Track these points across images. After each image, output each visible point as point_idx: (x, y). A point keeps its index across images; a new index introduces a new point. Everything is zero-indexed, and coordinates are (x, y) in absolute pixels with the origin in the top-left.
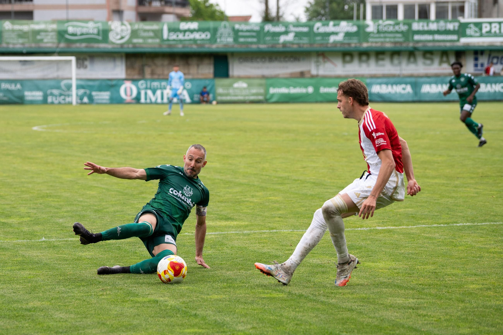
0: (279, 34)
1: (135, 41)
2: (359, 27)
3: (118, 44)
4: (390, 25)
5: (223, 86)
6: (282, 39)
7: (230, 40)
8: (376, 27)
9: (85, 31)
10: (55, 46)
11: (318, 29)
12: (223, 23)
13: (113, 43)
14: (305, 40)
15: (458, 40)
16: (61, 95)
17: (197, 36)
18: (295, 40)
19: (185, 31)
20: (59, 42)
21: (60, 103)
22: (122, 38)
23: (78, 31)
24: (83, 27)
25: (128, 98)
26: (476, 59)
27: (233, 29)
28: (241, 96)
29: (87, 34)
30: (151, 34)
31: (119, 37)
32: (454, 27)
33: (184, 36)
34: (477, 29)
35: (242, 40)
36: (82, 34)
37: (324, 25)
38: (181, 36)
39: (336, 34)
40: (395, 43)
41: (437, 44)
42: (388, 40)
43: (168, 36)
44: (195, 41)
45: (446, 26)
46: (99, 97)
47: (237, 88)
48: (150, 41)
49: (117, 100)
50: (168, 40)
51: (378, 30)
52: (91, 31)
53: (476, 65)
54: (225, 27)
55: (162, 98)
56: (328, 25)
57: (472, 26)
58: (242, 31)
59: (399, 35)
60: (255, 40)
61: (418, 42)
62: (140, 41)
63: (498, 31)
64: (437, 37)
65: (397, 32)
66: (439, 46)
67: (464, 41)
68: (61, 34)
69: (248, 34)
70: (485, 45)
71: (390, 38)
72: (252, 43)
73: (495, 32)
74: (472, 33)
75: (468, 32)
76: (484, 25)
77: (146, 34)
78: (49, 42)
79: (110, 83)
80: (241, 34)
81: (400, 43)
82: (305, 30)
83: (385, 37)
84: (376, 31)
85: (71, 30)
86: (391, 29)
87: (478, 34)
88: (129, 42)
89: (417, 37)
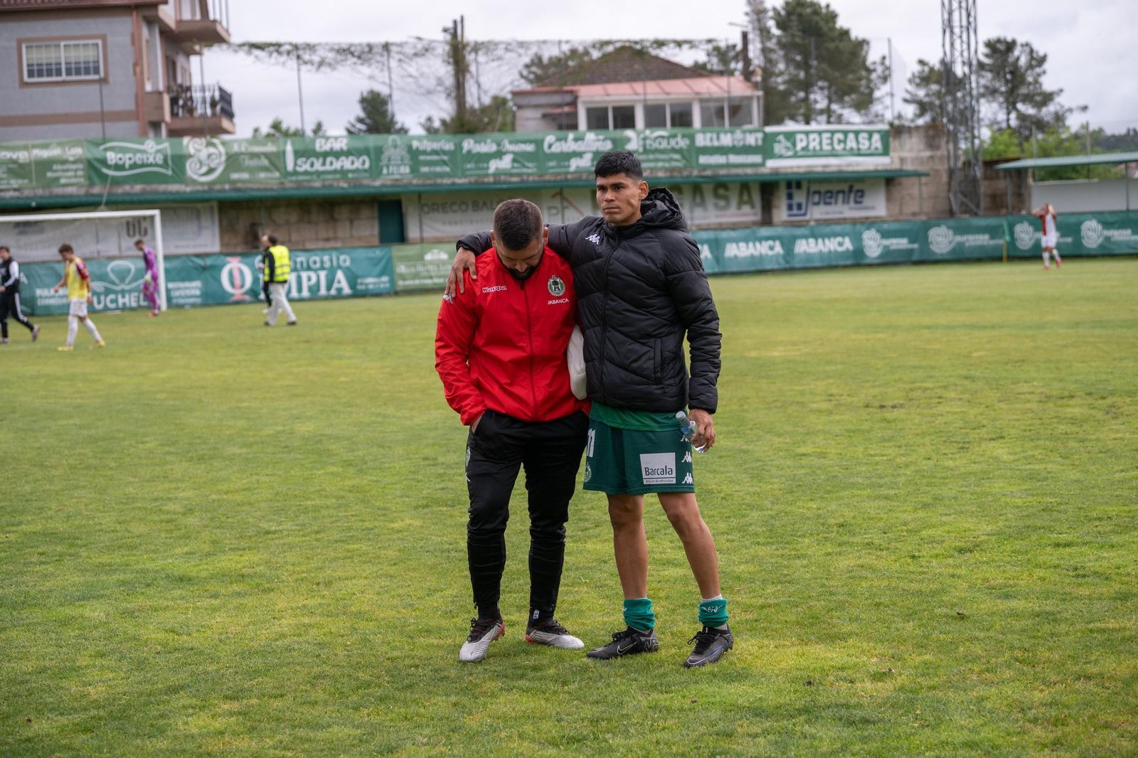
0: (488, 157)
1: (235, 176)
2: (614, 141)
3: (202, 184)
4: (663, 137)
5: (405, 259)
6: (494, 165)
7: (405, 170)
8: (641, 143)
9: (138, 158)
10: (82, 191)
11: (550, 146)
12: (391, 138)
13: (194, 182)
14: (531, 168)
15: (763, 164)
16: (108, 292)
17: (346, 163)
18: (513, 167)
19: (325, 155)
20: (92, 184)
21: (106, 309)
22: (211, 171)
23: (127, 159)
24: (136, 151)
25: (237, 293)
26: (790, 196)
27: (410, 148)
28: (440, 277)
29: (143, 165)
30: (265, 162)
31: (204, 169)
32: (757, 140)
33: (324, 164)
34: (789, 144)
35: (425, 169)
36: (134, 166)
37: (559, 140)
38: (318, 166)
39: (579, 155)
40: (672, 170)
41: (734, 171)
42: (660, 164)
43: (296, 164)
44: (343, 172)
45: (744, 139)
46: (182, 293)
47: (431, 262)
48: (262, 175)
49: (215, 298)
50: (295, 173)
51: (644, 146)
52: (151, 160)
53: (790, 207)
54: (395, 147)
55: (300, 290)
56: (565, 139)
57: (781, 138)
58: (425, 153)
59: (677, 156)
60: (447, 169)
61: (705, 167)
62: (245, 176)
63: (818, 148)
64: (734, 159)
65: (674, 150)
66: (737, 175)
67: (772, 164)
68: (94, 168)
69: (435, 158)
70: (802, 170)
71: (663, 161)
72: (442, 175)
73: (814, 150)
74: (783, 152)
75: (778, 148)
76: (799, 137)
77: (254, 163)
78: (71, 183)
79: (200, 262)
80: (422, 158)
81: (679, 170)
82: (530, 148)
83: (656, 160)
84: (641, 150)
85: (112, 157)
86: (664, 145)
87: (790, 153)
88: (224, 178)
89: (703, 160)
